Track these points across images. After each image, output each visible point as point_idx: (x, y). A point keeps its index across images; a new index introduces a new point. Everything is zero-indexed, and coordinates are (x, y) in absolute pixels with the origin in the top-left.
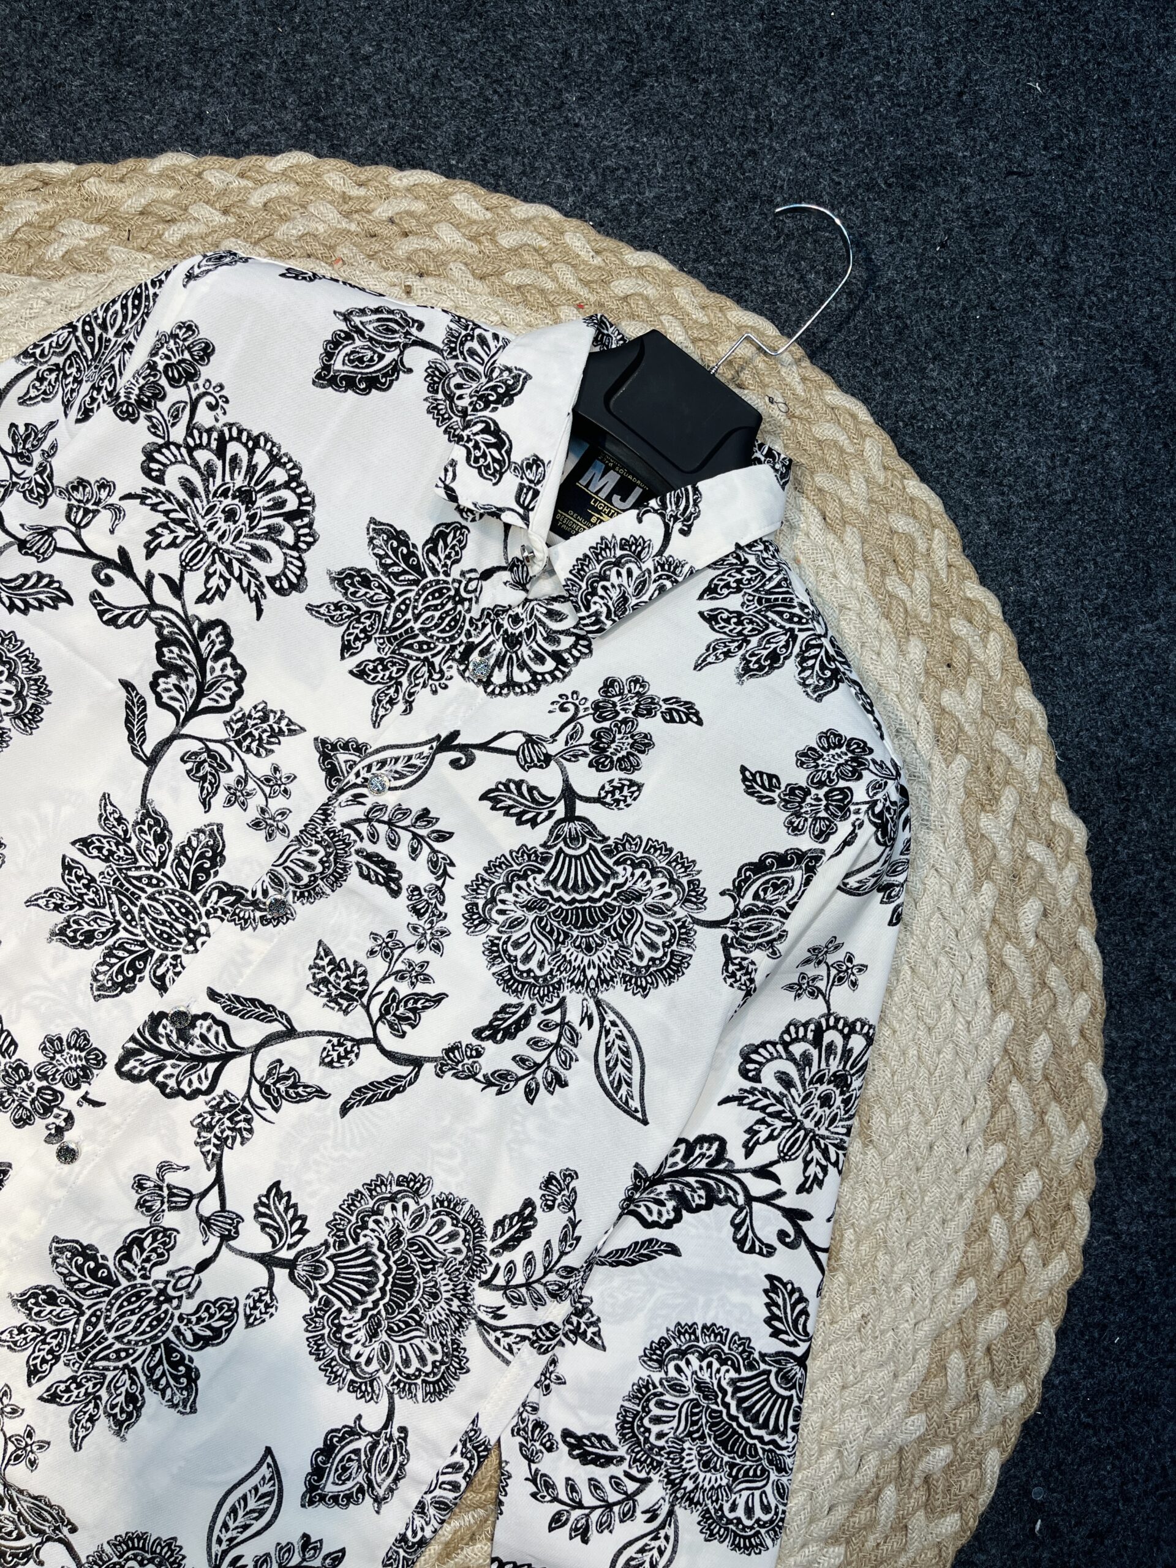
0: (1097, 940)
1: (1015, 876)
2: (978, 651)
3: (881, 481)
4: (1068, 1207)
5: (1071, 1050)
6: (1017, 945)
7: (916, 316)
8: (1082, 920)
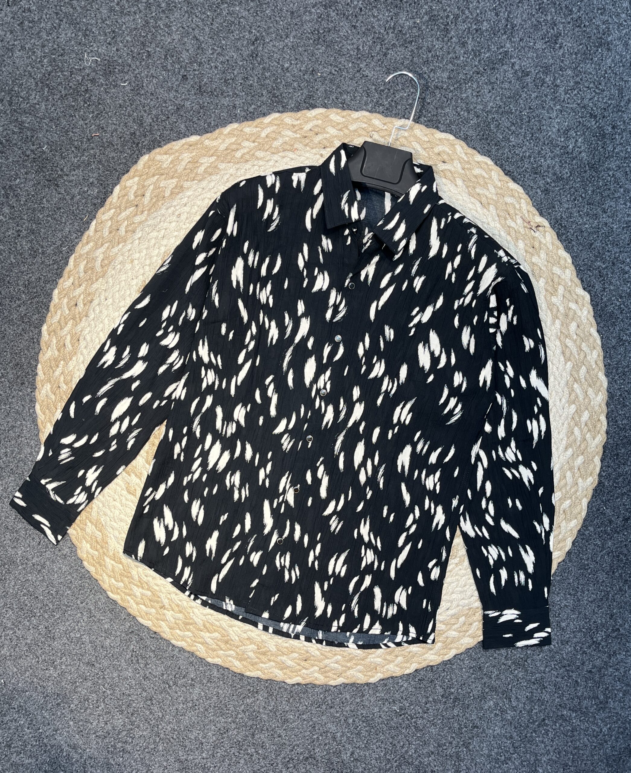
0: (598, 331)
1: (566, 315)
2: (543, 240)
3: (500, 185)
4: (599, 420)
5: (593, 370)
6: (570, 339)
7: (503, 119)
8: (592, 326)
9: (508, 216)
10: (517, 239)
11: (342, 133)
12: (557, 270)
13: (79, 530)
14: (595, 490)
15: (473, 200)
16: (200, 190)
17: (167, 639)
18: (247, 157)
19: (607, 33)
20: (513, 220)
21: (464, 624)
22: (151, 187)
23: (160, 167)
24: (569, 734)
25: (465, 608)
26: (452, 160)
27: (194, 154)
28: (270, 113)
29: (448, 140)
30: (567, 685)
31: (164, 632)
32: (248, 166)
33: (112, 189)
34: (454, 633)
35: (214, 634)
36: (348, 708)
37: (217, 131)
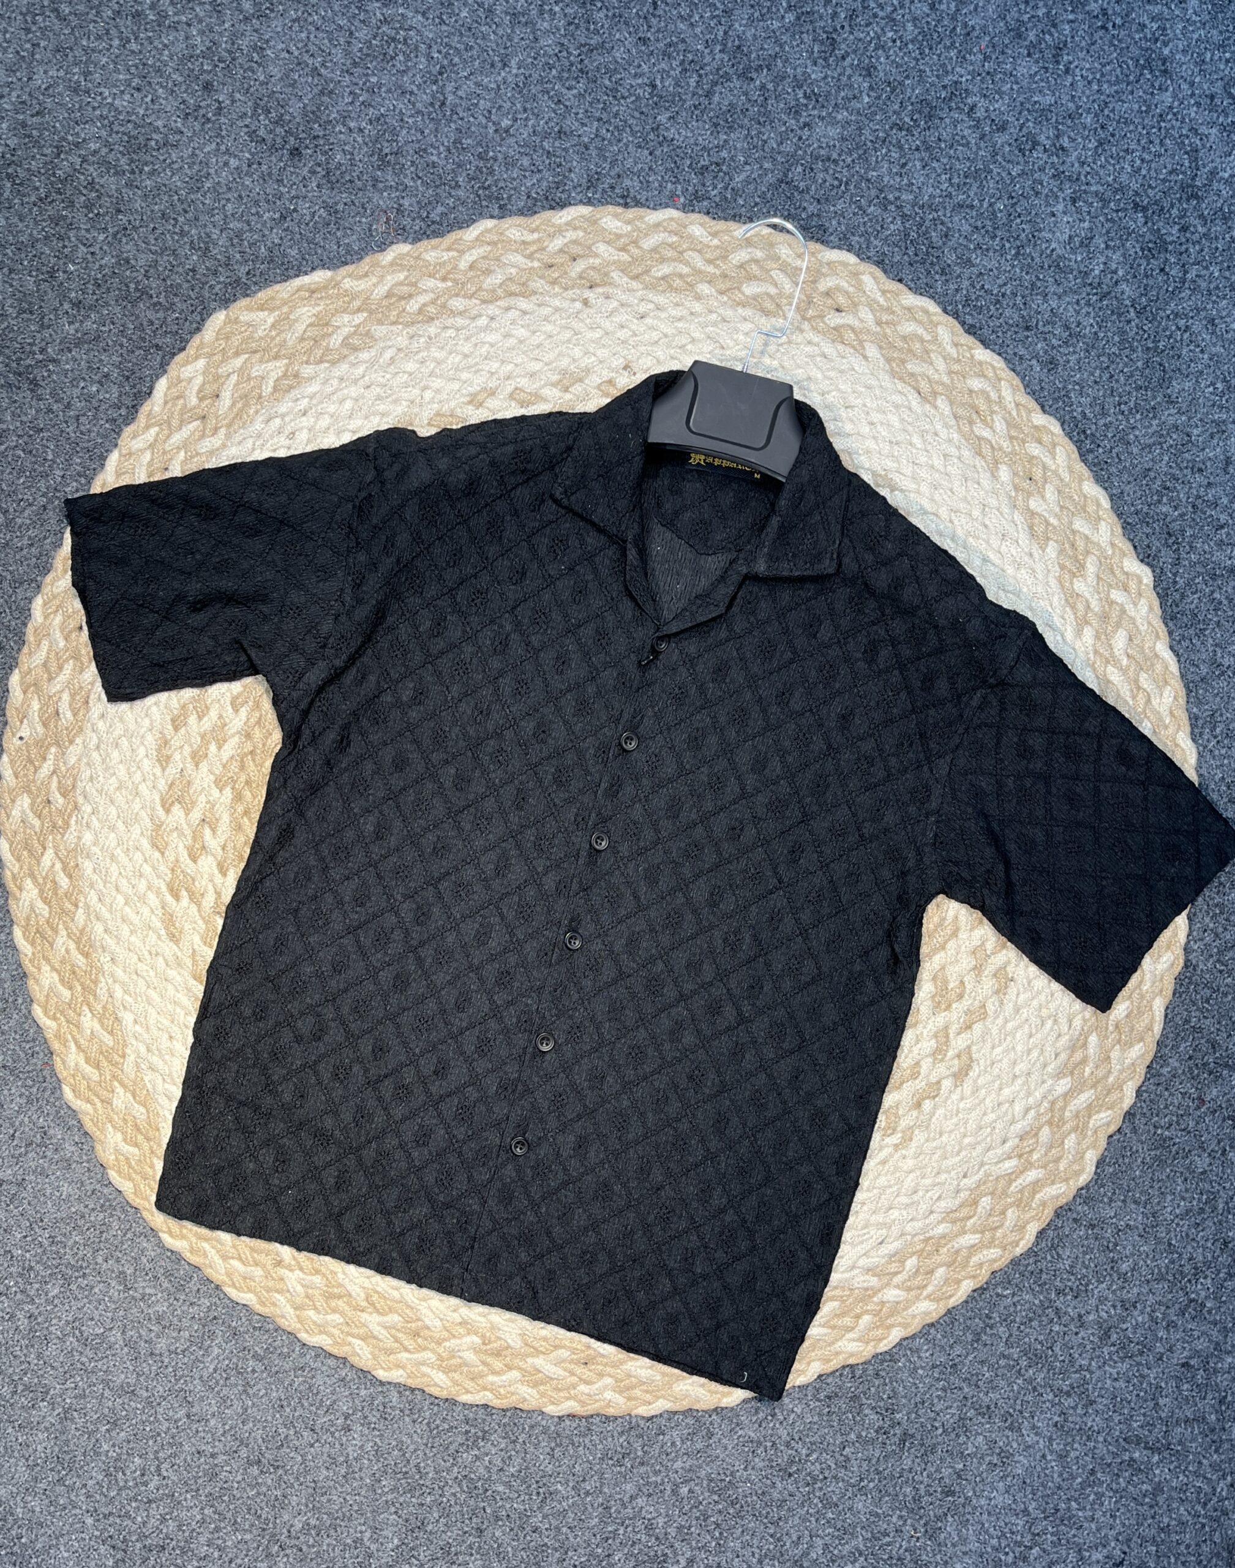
9: (974, 416)
10: (996, 462)
11: (625, 257)
12: (1079, 525)
13: (99, 1105)
14: (1179, 980)
15: (900, 386)
16: (335, 382)
17: (289, 1329)
18: (432, 309)
19: (1161, 36)
20: (987, 425)
21: (917, 1271)
22: (234, 378)
23: (251, 337)
24: (1147, 1500)
25: (916, 1239)
26: (855, 305)
27: (321, 308)
28: (474, 221)
29: (845, 265)
30: (1138, 1395)
31: (283, 1317)
32: (432, 330)
33: (151, 388)
34: (897, 1292)
35: (386, 1319)
36: (678, 1464)
37: (367, 260)
